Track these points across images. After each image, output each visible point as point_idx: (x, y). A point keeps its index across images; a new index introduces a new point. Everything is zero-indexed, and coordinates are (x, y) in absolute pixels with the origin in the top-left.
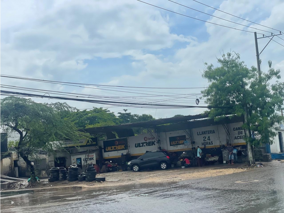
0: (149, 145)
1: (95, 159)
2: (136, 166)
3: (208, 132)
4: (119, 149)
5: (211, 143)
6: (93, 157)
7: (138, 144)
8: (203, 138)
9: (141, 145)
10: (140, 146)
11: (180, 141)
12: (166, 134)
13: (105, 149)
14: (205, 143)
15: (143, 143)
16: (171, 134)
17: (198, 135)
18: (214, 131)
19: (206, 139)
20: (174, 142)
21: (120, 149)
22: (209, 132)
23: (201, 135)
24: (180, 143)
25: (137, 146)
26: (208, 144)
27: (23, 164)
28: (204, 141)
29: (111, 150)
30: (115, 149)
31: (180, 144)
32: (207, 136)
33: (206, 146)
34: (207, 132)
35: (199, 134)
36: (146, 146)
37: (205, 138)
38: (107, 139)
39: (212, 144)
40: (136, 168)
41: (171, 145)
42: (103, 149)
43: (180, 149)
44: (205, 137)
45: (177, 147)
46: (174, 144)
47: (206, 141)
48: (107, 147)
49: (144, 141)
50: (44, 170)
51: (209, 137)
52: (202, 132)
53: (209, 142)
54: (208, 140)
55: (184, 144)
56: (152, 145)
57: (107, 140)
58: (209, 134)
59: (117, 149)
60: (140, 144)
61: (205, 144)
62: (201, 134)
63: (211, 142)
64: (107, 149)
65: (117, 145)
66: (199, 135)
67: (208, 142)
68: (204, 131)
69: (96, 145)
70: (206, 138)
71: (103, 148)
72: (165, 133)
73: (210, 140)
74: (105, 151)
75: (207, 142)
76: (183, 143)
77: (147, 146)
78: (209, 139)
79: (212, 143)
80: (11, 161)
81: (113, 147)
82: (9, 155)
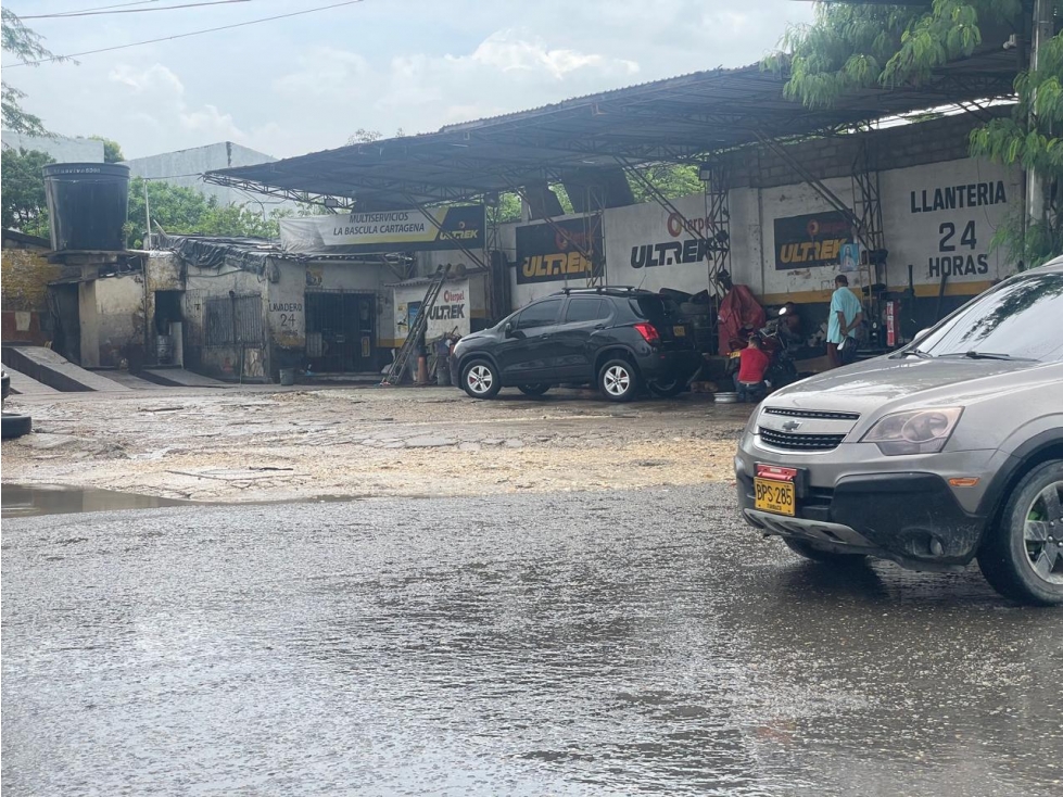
0: (688, 260)
1: (466, 311)
2: (482, 369)
3: (970, 195)
4: (571, 270)
5: (977, 266)
6: (460, 303)
7: (643, 248)
8: (941, 232)
9: (656, 255)
10: (651, 263)
11: (826, 242)
12: (760, 198)
13: (519, 264)
14: (946, 263)
15: (662, 248)
16: (783, 198)
17: (914, 210)
18: (1000, 185)
19: (955, 240)
20: (794, 249)
21: (575, 270)
22: (974, 191)
23: (929, 209)
24: (825, 256)
25: (638, 260)
26: (963, 269)
27: (194, 312)
28: (943, 248)
29: (543, 272)
30: (556, 271)
31: (823, 263)
32: (959, 216)
33: (952, 279)
34: (965, 192)
35: (919, 204)
36: (674, 260)
37: (947, 231)
38: (530, 220)
39: (986, 271)
40: (480, 378)
41: (780, 266)
42: (512, 265)
43: (818, 289)
44: (951, 226)
45: (808, 277)
46: (796, 259)
47: (952, 248)
48: (527, 259)
49: (669, 239)
51: (971, 225)
52: (938, 192)
53: (970, 258)
54: (964, 242)
55: (839, 263)
56: (700, 259)
57: (532, 223)
58: (971, 204)
59: (563, 271)
60: (650, 247)
61: (946, 270)
62: (930, 203)
63: (980, 257)
64: (529, 269)
65: (561, 252)
66: (919, 210)
67: (961, 258)
68: (948, 190)
69: (478, 242)
70: (953, 232)
71: (514, 260)
72: (756, 190)
73: (973, 242)
74: (522, 280)
75: (955, 258)
76: (838, 254)
77: (678, 261)
78: (968, 237)
79: (985, 265)
80: (147, 295)
81: (550, 259)
82: (137, 265)
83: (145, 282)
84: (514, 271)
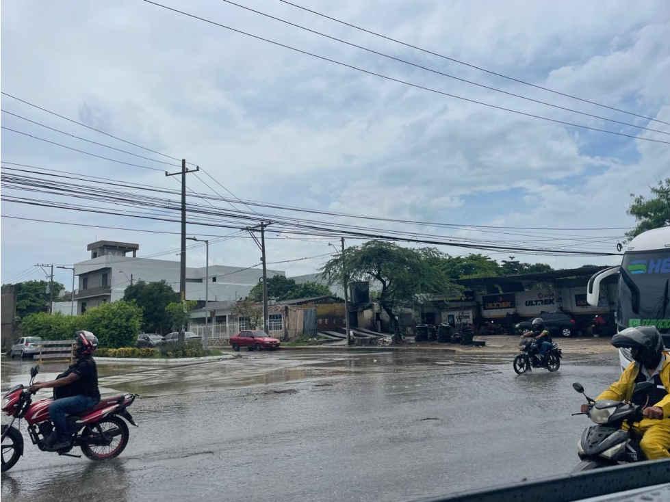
0: (545, 304)
1: (471, 317)
4: (503, 307)
6: (468, 315)
7: (529, 302)
9: (534, 303)
10: (532, 305)
12: (570, 290)
13: (484, 305)
15: (536, 301)
16: (577, 290)
21: (505, 306)
25: (528, 304)
27: (385, 318)
29: (493, 307)
30: (498, 307)
38: (487, 294)
41: (577, 305)
42: (482, 305)
43: (591, 311)
45: (587, 308)
46: (583, 304)
48: (487, 304)
49: (539, 299)
50: (409, 326)
56: (550, 304)
59: (500, 307)
60: (532, 302)
64: (488, 306)
65: (500, 302)
69: (473, 300)
71: (482, 303)
74: (485, 309)
77: (542, 304)
80: (373, 314)
81: (495, 304)
82: (371, 307)
83: (373, 310)
84: (482, 307)
